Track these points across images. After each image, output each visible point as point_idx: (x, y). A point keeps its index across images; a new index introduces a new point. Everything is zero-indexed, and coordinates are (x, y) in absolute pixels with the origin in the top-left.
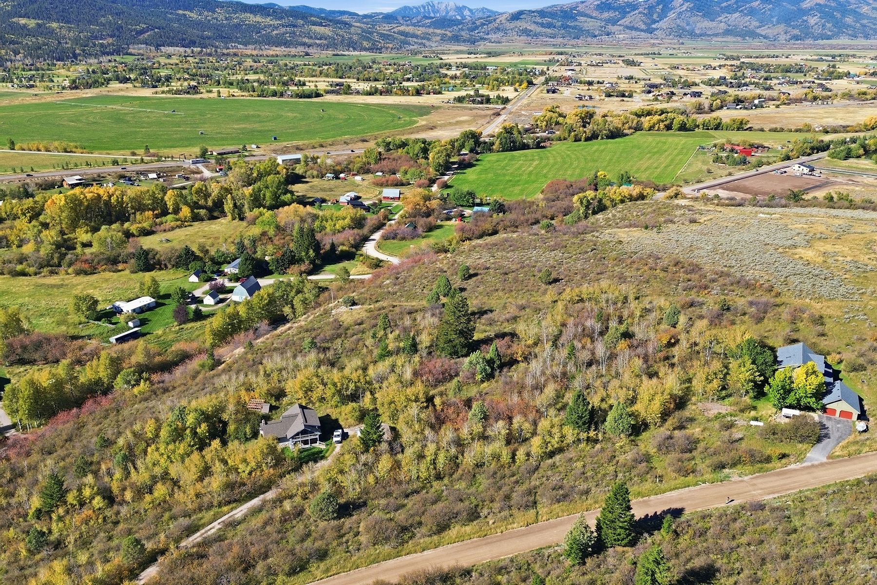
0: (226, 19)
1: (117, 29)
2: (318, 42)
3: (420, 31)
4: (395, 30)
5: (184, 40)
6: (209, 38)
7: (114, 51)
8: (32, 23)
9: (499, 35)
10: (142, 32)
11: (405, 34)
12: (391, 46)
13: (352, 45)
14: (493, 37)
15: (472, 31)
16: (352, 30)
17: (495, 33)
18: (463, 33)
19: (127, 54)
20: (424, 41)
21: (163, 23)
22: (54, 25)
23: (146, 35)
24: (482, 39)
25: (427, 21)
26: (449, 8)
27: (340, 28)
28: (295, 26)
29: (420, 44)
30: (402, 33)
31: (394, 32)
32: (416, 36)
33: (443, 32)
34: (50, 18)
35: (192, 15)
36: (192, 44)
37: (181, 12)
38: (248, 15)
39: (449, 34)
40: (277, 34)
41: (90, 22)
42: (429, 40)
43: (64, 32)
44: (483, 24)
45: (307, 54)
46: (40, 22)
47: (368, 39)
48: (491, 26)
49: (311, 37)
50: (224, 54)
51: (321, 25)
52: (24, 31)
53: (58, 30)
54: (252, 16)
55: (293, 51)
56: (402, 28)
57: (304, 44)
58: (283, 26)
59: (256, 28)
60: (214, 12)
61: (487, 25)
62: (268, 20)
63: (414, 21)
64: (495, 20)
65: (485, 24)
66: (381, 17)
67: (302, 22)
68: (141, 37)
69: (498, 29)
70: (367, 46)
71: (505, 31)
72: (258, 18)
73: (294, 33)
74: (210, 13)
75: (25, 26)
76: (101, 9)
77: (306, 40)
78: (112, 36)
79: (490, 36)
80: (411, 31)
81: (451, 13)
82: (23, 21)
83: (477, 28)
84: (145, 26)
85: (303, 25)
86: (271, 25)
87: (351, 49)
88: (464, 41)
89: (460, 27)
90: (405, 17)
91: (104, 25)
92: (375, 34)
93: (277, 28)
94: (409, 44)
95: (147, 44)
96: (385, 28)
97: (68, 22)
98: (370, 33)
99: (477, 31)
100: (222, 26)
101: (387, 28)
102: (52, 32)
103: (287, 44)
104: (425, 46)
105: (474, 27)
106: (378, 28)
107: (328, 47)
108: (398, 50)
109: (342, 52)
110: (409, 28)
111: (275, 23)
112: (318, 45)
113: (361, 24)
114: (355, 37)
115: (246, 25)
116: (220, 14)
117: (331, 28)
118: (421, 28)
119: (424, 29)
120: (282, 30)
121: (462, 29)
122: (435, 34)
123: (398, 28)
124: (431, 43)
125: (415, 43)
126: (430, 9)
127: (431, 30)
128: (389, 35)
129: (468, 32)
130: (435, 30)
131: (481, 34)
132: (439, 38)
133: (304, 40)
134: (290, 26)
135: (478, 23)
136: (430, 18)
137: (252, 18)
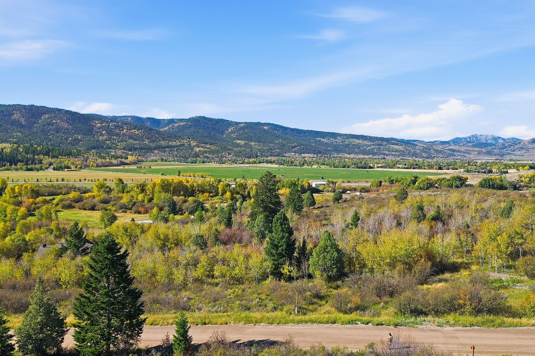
0: (342, 142)
1: (282, 145)
2: (393, 153)
3: (463, 149)
4: (447, 148)
5: (315, 151)
6: (329, 150)
7: (277, 155)
8: (242, 142)
9: (523, 152)
10: (295, 147)
11: (454, 151)
12: (441, 156)
13: (415, 155)
14: (517, 153)
15: (502, 149)
16: (417, 147)
17: (520, 151)
18: (495, 151)
19: (283, 156)
20: (465, 154)
21: (307, 143)
22: (253, 143)
23: (296, 149)
24: (509, 154)
25: (470, 144)
26: (488, 139)
27: (409, 146)
28: (381, 145)
29: (462, 156)
30: (449, 150)
31: (445, 149)
32: (461, 152)
33: (480, 149)
34: (251, 141)
35: (324, 140)
36: (320, 152)
37: (318, 139)
38: (355, 140)
39: (484, 151)
40: (369, 149)
41: (270, 143)
42: (469, 154)
43: (256, 146)
44: (510, 146)
45: (384, 158)
46: (246, 142)
47: (426, 152)
48: (517, 146)
49: (390, 151)
50: (334, 157)
51: (397, 144)
52: (238, 145)
53: (254, 146)
55: (377, 157)
56: (451, 147)
57: (385, 154)
58: (374, 145)
59: (358, 146)
60: (336, 138)
61: (514, 146)
62: (365, 142)
63: (461, 144)
64: (520, 143)
65: (512, 146)
66: (439, 142)
67: (385, 143)
69: (522, 148)
70: (425, 156)
71: (528, 150)
72: (360, 141)
73: (380, 148)
75: (239, 144)
76: (277, 137)
77: (387, 152)
78: (278, 149)
79: (515, 152)
80: (457, 149)
81: (489, 142)
82: (239, 142)
83: (506, 147)
84: (296, 144)
85: (386, 145)
86: (367, 145)
87: (414, 157)
88: (495, 155)
89: (493, 147)
90: (455, 142)
91: (277, 144)
92: (432, 150)
94: (455, 156)
95: (295, 152)
96: (440, 148)
97: (260, 142)
99: (506, 149)
100: (339, 145)
102: (251, 147)
103: (373, 154)
104: (465, 157)
105: (504, 147)
106: (435, 147)
107: (399, 156)
108: (446, 158)
109: (407, 158)
110: (456, 148)
111: (370, 143)
112: (393, 155)
113: (425, 146)
114: (418, 151)
115: (352, 145)
116: (339, 140)
117: (403, 147)
118: (464, 147)
119: (466, 148)
120: (373, 147)
121: (495, 148)
122: (474, 151)
123: (448, 147)
124: (470, 156)
125: (459, 155)
126: (474, 138)
127: (472, 148)
128: (441, 151)
129: (498, 150)
130: (475, 149)
131: (509, 151)
132: (477, 152)
133: (385, 152)
134: (378, 145)
135: (507, 145)
136: (472, 143)
137: (357, 141)
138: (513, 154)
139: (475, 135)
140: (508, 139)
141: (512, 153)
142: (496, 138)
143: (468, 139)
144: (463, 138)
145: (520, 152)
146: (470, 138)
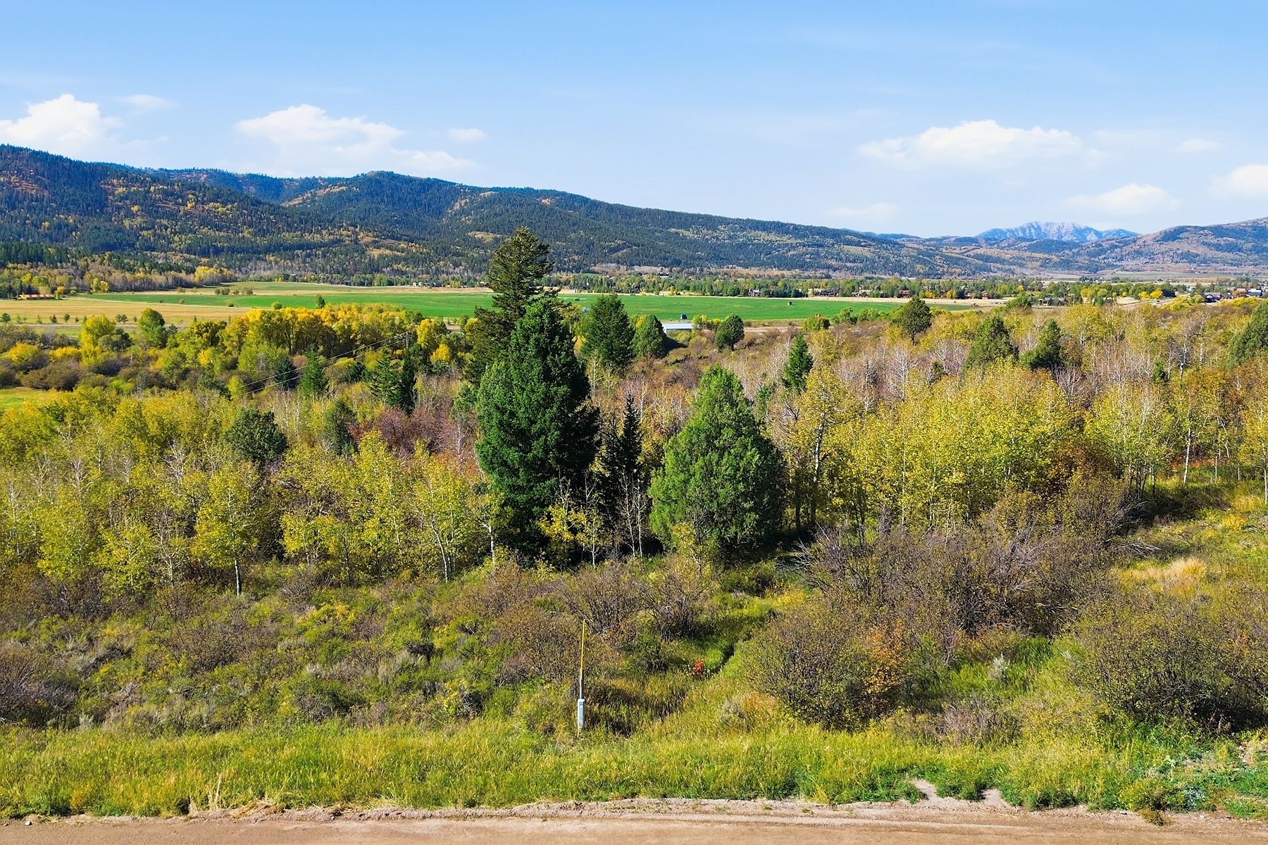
0: (730, 237)
1: (587, 246)
2: (849, 264)
3: (1008, 254)
4: (971, 253)
5: (666, 259)
6: (700, 258)
7: (574, 267)
8: (489, 237)
9: (1141, 261)
10: (617, 249)
11: (987, 259)
12: (958, 271)
13: (900, 269)
14: (1128, 263)
15: (1095, 256)
16: (904, 251)
17: (1134, 258)
18: (1079, 259)
19: (589, 272)
20: (1012, 267)
21: (645, 240)
23: (620, 254)
24: (1110, 266)
25: (1024, 244)
26: (1063, 231)
27: (886, 249)
28: (821, 246)
29: (1006, 271)
30: (977, 257)
31: (967, 256)
32: (1003, 261)
33: (1046, 256)
34: (511, 233)
35: (686, 233)
36: (678, 263)
37: (673, 230)
38: (760, 232)
39: (1055, 258)
40: (794, 255)
41: (557, 238)
42: (1021, 265)
44: (1113, 247)
45: (828, 277)
46: (498, 236)
47: (924, 262)
48: (1128, 249)
49: (841, 259)
50: (711, 273)
51: (858, 244)
52: (479, 244)
54: (764, 234)
55: (811, 273)
56: (980, 251)
57: (829, 267)
58: (804, 246)
59: (767, 248)
60: (715, 229)
61: (1121, 248)
62: (785, 238)
63: (1004, 244)
64: (1134, 241)
65: (1117, 247)
66: (953, 239)
67: (831, 241)
68: (614, 255)
69: (1139, 253)
70: (921, 271)
71: (1151, 256)
72: (772, 237)
73: (818, 254)
74: (710, 232)
75: (480, 240)
76: (574, 224)
77: (834, 263)
78: (577, 254)
79: (1124, 263)
80: (995, 255)
81: (1065, 239)
82: (479, 235)
83: (1103, 251)
84: (621, 242)
85: (833, 245)
86: (787, 245)
87: (898, 274)
88: (1080, 268)
89: (1075, 251)
90: (990, 239)
91: (573, 241)
92: (937, 257)
93: (793, 247)
94: (989, 270)
95: (618, 262)
96: (956, 252)
98: (930, 256)
99: (1103, 256)
100: (723, 246)
101: (959, 251)
103: (802, 266)
104: (1013, 273)
105: (1099, 250)
106: (944, 251)
107: (862, 271)
108: (969, 275)
109: (882, 276)
110: (994, 252)
111: (794, 241)
112: (849, 269)
113: (921, 247)
114: (906, 261)
115: (753, 245)
116: (723, 233)
117: (872, 249)
118: (1011, 252)
119: (1015, 253)
120: (802, 249)
121: (1078, 254)
122: (1032, 259)
123: (975, 251)
124: (1024, 270)
125: (998, 269)
126: (1033, 231)
127: (1028, 254)
128: (958, 259)
129: (1087, 258)
130: (1034, 255)
131: (1110, 260)
132: (1039, 263)
133: (830, 262)
134: (813, 245)
135: (1105, 245)
136: (1028, 240)
137: (764, 236)
138: (1119, 266)
139: (1034, 224)
140: (1109, 233)
141: (1118, 263)
142: (1082, 231)
143: (1020, 232)
144: (1008, 230)
145: (1135, 262)
146: (1023, 230)
